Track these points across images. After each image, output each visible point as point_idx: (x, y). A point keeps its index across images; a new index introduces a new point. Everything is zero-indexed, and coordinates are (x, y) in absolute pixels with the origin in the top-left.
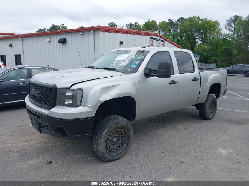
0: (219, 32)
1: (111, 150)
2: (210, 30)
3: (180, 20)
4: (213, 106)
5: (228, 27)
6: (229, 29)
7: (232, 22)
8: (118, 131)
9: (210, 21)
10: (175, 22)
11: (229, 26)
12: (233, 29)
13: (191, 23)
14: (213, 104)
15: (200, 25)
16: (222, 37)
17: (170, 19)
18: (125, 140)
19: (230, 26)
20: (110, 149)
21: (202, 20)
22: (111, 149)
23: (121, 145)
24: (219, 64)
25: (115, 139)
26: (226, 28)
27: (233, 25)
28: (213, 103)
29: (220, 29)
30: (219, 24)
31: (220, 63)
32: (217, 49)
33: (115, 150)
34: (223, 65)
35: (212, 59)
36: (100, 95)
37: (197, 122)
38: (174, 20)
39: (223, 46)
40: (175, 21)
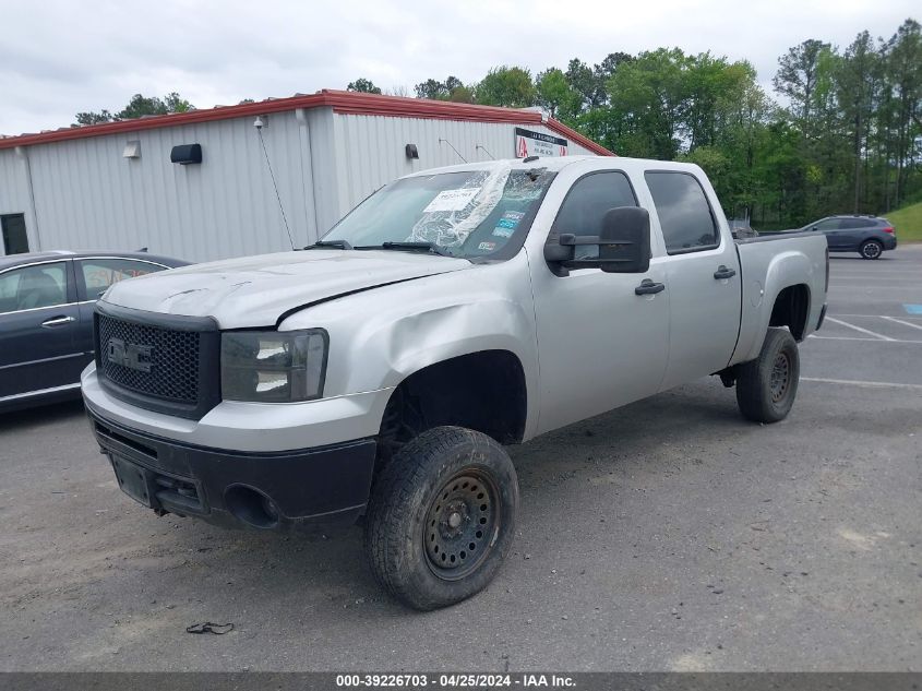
0: (755, 102)
1: (444, 563)
2: (723, 94)
3: (612, 63)
4: (787, 370)
5: (786, 85)
6: (790, 90)
7: (797, 66)
8: (466, 485)
9: (719, 66)
10: (594, 70)
11: (786, 78)
12: (802, 90)
13: (650, 74)
14: (786, 363)
15: (684, 78)
16: (765, 121)
17: (576, 60)
18: (493, 518)
19: (793, 78)
20: (438, 557)
21: (692, 59)
22: (444, 557)
23: (476, 541)
24: (759, 218)
25: (455, 519)
26: (780, 89)
27: (802, 75)
28: (785, 357)
29: (759, 90)
30: (754, 74)
31: (763, 214)
32: (750, 165)
33: (458, 559)
34: (774, 223)
35: (736, 200)
36: (395, 350)
37: (734, 432)
38: (590, 65)
39: (771, 153)
40: (597, 67)
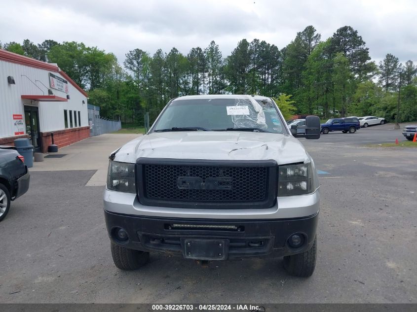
0: (118, 70)
2: (104, 66)
3: (47, 44)
5: (129, 66)
6: (131, 68)
7: (133, 58)
9: (101, 54)
10: (38, 47)
11: (129, 63)
12: (135, 69)
15: (87, 57)
16: (123, 80)
17: (27, 40)
19: (132, 63)
21: (89, 49)
24: (124, 121)
26: (126, 67)
27: (135, 62)
29: (120, 67)
30: (116, 60)
31: (125, 119)
32: (118, 98)
34: (130, 123)
35: (114, 113)
39: (127, 93)
40: (40, 45)
